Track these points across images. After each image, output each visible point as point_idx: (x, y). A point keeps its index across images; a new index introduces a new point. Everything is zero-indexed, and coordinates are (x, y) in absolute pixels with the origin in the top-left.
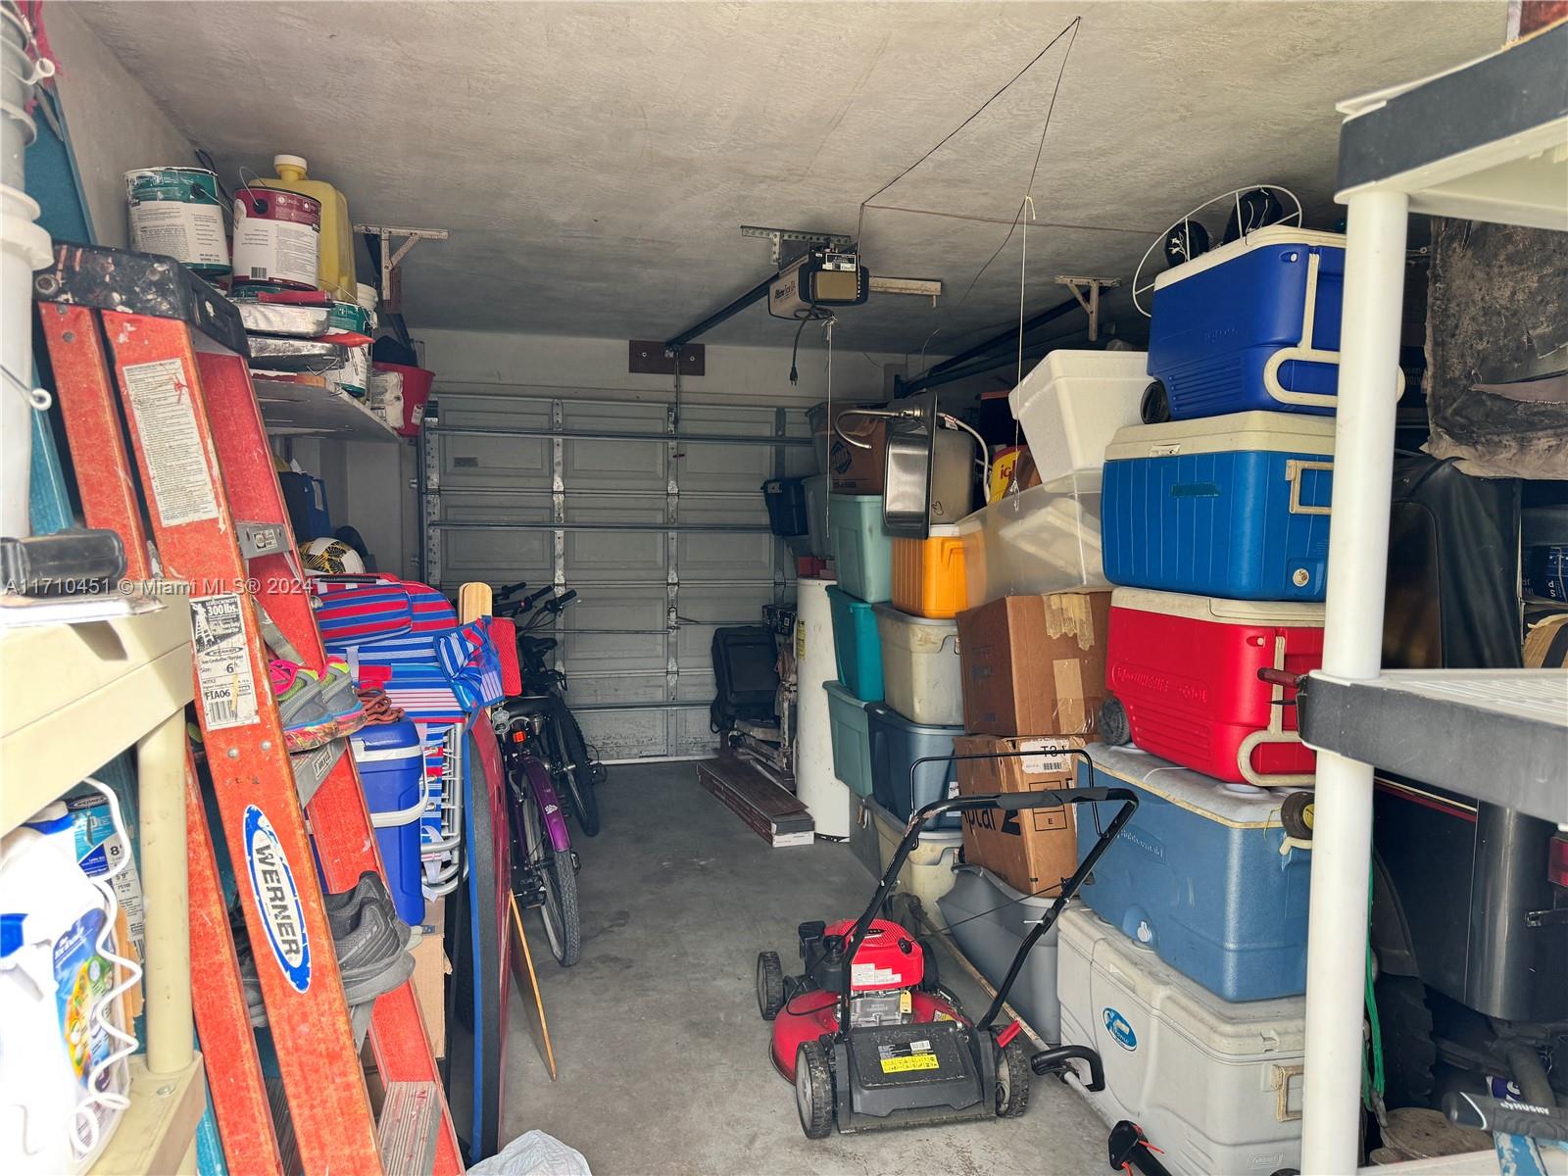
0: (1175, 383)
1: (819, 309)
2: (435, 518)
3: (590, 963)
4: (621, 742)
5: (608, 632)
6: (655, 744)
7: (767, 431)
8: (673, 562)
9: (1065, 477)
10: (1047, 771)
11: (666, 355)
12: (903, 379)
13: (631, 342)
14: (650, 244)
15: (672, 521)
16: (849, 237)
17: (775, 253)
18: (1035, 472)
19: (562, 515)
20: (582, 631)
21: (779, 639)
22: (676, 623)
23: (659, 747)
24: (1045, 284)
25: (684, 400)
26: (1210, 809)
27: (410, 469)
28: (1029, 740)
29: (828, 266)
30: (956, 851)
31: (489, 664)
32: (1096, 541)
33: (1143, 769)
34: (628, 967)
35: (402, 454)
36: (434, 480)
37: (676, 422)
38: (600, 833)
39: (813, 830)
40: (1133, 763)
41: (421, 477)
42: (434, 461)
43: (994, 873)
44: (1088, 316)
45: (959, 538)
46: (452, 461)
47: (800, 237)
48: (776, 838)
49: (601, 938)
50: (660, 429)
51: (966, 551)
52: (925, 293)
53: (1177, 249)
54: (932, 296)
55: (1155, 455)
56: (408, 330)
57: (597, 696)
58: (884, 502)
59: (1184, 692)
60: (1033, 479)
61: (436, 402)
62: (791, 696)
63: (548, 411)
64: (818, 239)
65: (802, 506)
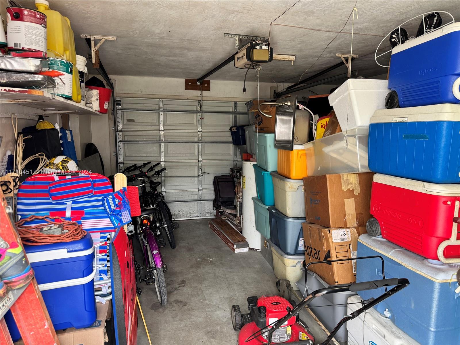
0: (402, 92)
1: (254, 64)
2: (121, 139)
3: (171, 303)
4: (184, 212)
5: (179, 177)
6: (195, 213)
7: (231, 110)
8: (200, 154)
9: (353, 129)
10: (342, 241)
11: (197, 84)
12: (277, 92)
13: (185, 79)
14: (191, 42)
15: (200, 140)
16: (264, 37)
17: (237, 43)
18: (338, 127)
19: (163, 138)
20: (170, 177)
21: (236, 179)
22: (202, 174)
23: (196, 214)
24: (331, 57)
25: (203, 99)
26: (423, 272)
27: (112, 123)
28: (335, 229)
29: (258, 47)
30: (302, 262)
31: (125, 208)
32: (365, 155)
33: (389, 249)
34: (185, 305)
35: (109, 118)
36: (120, 127)
37: (201, 107)
38: (176, 247)
39: (248, 247)
40: (384, 246)
41: (116, 126)
42: (120, 120)
43: (319, 275)
44: (347, 68)
45: (304, 150)
46: (126, 120)
47: (246, 38)
48: (236, 250)
49: (175, 292)
50: (195, 109)
51: (306, 155)
52: (289, 60)
53: (394, 39)
54: (291, 61)
55: (395, 122)
56: (108, 75)
57: (176, 197)
58: (275, 136)
59: (409, 220)
60: (338, 129)
61: (120, 100)
62: (240, 200)
63: (158, 103)
64: (253, 38)
65: (244, 135)
